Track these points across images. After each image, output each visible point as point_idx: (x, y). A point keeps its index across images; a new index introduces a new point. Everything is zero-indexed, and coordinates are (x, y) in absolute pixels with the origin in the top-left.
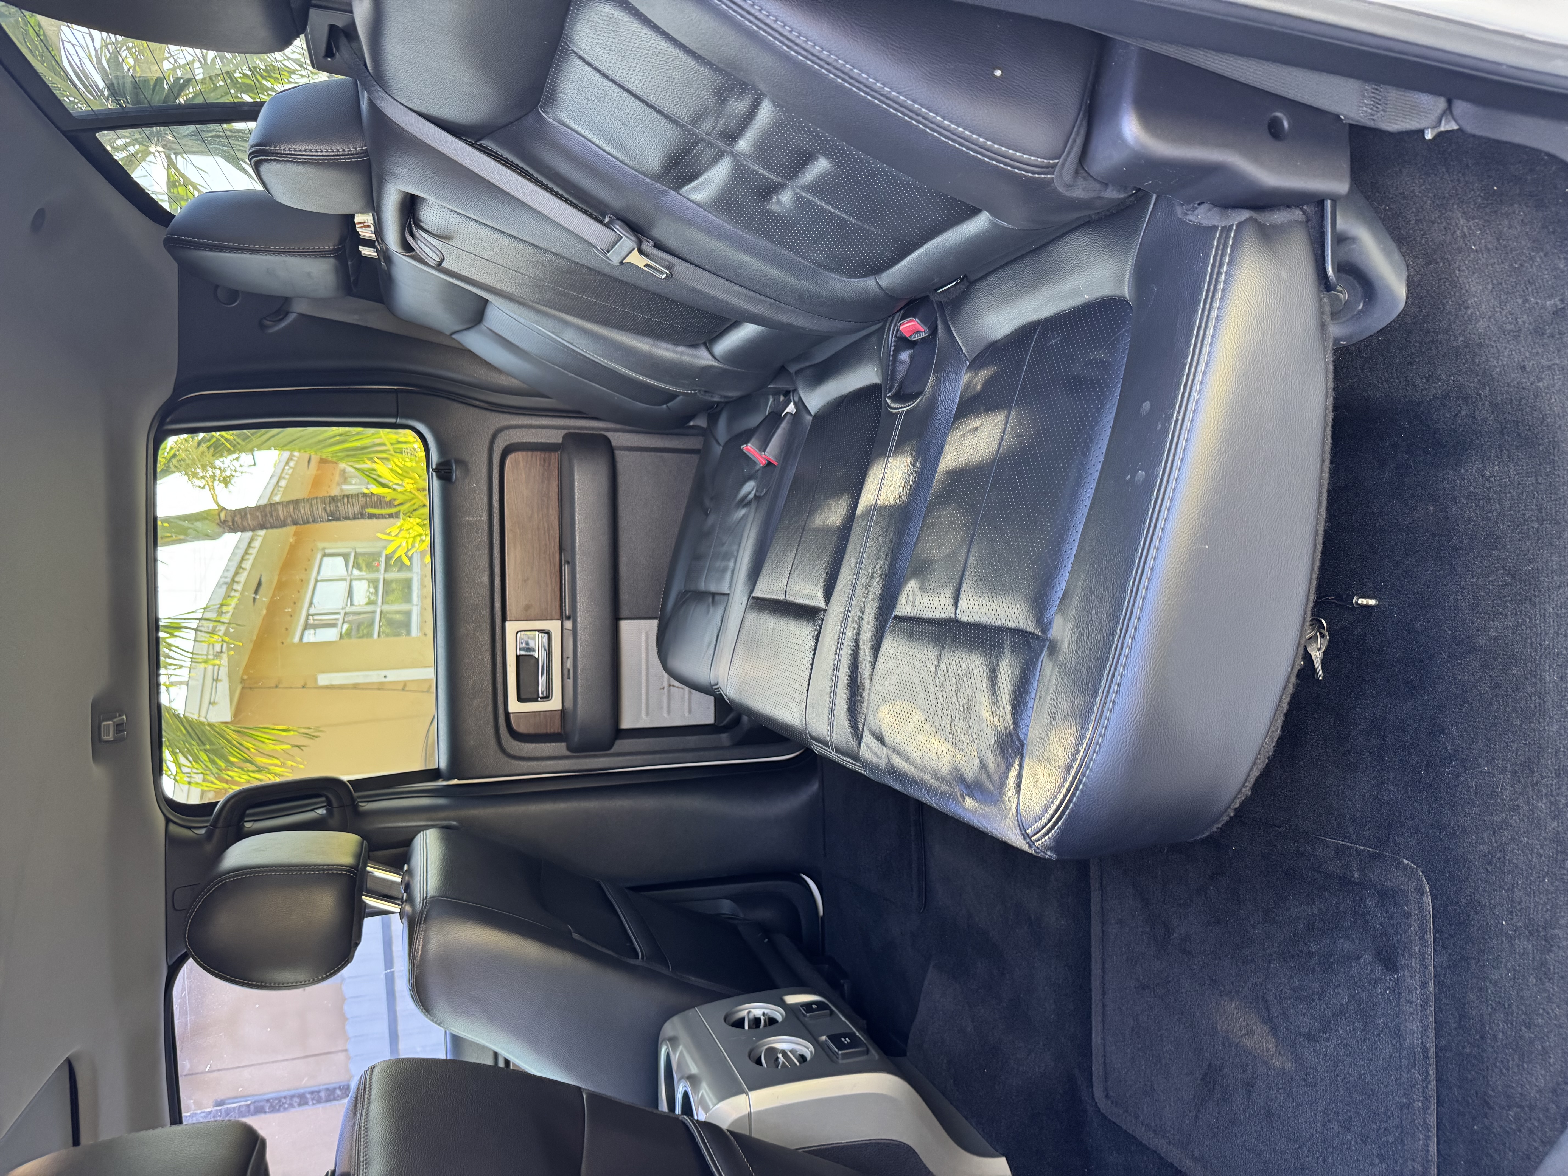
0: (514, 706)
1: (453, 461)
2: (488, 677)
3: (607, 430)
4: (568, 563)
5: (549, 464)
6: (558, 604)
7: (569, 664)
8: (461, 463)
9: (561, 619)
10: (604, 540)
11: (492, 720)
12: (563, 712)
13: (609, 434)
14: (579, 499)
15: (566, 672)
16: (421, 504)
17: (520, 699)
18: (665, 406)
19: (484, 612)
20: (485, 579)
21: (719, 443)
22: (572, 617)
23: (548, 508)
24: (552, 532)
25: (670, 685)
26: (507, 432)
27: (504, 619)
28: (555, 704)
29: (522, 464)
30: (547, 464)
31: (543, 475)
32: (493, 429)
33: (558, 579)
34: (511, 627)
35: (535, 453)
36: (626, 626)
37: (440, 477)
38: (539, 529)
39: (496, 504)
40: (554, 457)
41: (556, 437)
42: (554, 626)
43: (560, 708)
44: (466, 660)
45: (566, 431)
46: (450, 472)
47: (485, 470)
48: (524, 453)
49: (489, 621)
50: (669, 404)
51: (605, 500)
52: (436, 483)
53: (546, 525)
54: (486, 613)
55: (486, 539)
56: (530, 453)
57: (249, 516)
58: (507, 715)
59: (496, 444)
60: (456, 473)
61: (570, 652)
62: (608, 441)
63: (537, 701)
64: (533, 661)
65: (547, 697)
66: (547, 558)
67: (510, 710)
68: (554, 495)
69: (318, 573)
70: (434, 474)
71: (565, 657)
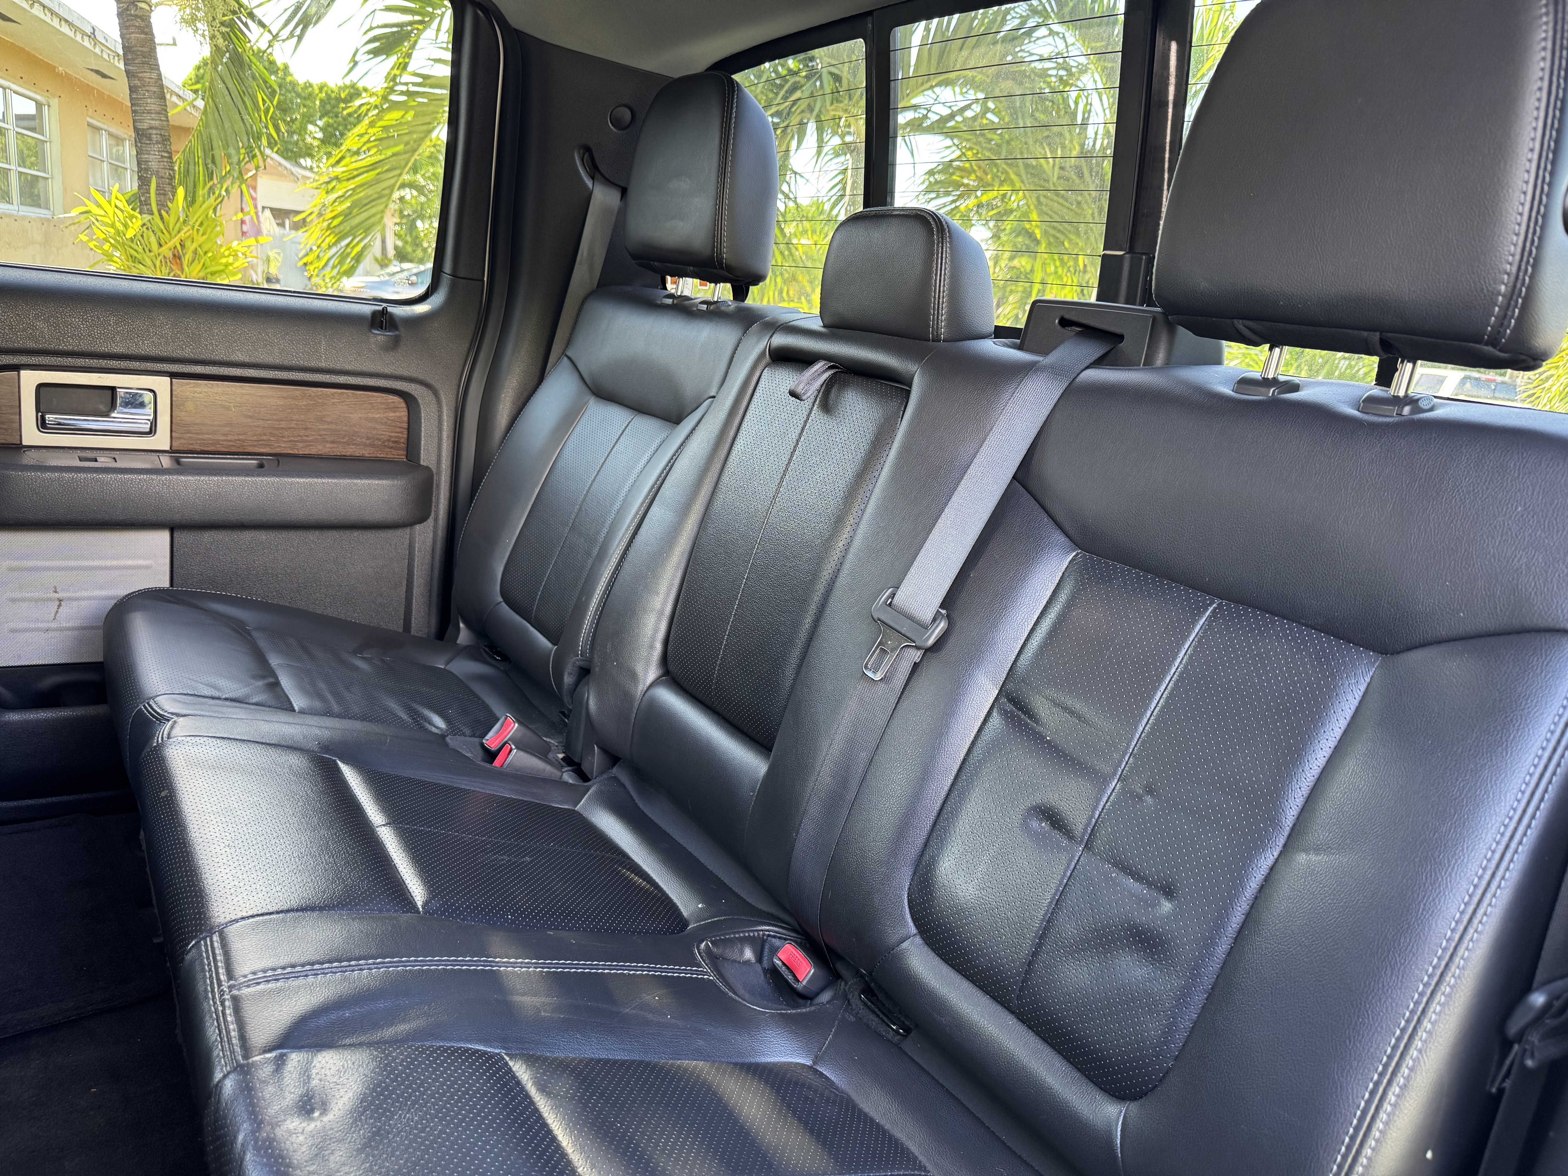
0: (30, 379)
1: (397, 333)
2: (84, 347)
3: (436, 520)
4: (261, 466)
5: (391, 448)
6: (197, 447)
7: (104, 461)
8: (395, 343)
9: (172, 451)
10: (300, 514)
11: (10, 345)
12: (19, 447)
13: (431, 521)
14: (356, 484)
15: (89, 454)
16: (162, 242)
17: (41, 387)
18: (501, 599)
19: (188, 350)
20: (240, 357)
21: (447, 663)
22: (179, 467)
23: (333, 442)
24: (301, 445)
25: (60, 600)
26: (434, 401)
27: (173, 375)
28: (31, 435)
29: (391, 414)
30: (391, 444)
31: (379, 439)
32: (438, 386)
33: (234, 450)
34: (162, 384)
35: (406, 432)
36: (162, 538)
37: (375, 314)
38: (306, 429)
39: (342, 379)
40: (400, 455)
41: (426, 458)
42: (162, 440)
43: (25, 443)
44: (112, 320)
45: (434, 470)
46: (381, 327)
47: (388, 370)
48: (406, 419)
49: (174, 355)
50: (503, 604)
51: (354, 517)
52: (367, 309)
53: (311, 438)
54: (187, 353)
55: (294, 362)
56: (405, 425)
57: (143, 36)
58: (17, 368)
59: (418, 386)
60: (380, 336)
61: (124, 463)
62: (422, 519)
63: (38, 410)
64: (102, 407)
65: (42, 425)
66: (265, 438)
67: (23, 373)
68: (351, 451)
69: (16, 92)
70: (380, 308)
71: (116, 454)
